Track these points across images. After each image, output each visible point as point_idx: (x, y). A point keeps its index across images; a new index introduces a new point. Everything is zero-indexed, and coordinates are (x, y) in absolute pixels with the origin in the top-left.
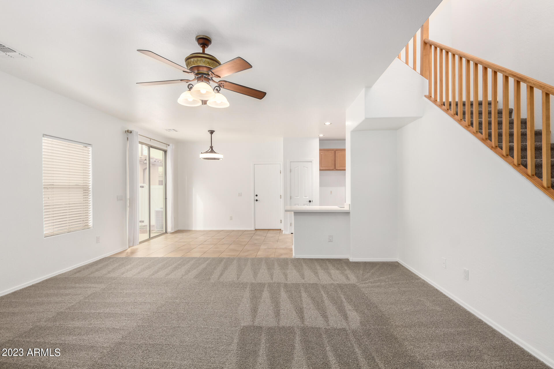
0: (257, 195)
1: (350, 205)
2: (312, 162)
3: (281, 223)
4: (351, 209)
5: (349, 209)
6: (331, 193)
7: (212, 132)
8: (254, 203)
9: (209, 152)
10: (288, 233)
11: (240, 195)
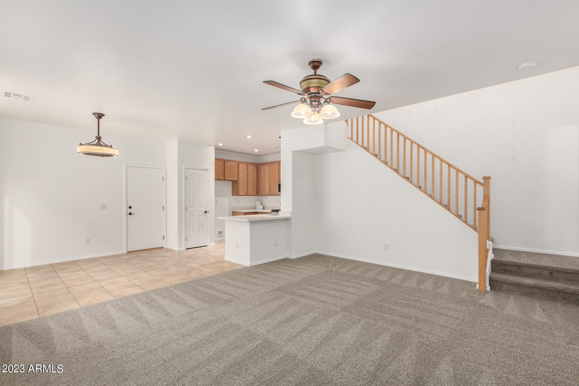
0: (130, 207)
1: (291, 212)
2: (207, 170)
3: (164, 239)
4: (292, 215)
5: (290, 216)
6: (216, 203)
7: (100, 116)
8: (126, 217)
9: (94, 145)
10: (183, 250)
11: (104, 207)
